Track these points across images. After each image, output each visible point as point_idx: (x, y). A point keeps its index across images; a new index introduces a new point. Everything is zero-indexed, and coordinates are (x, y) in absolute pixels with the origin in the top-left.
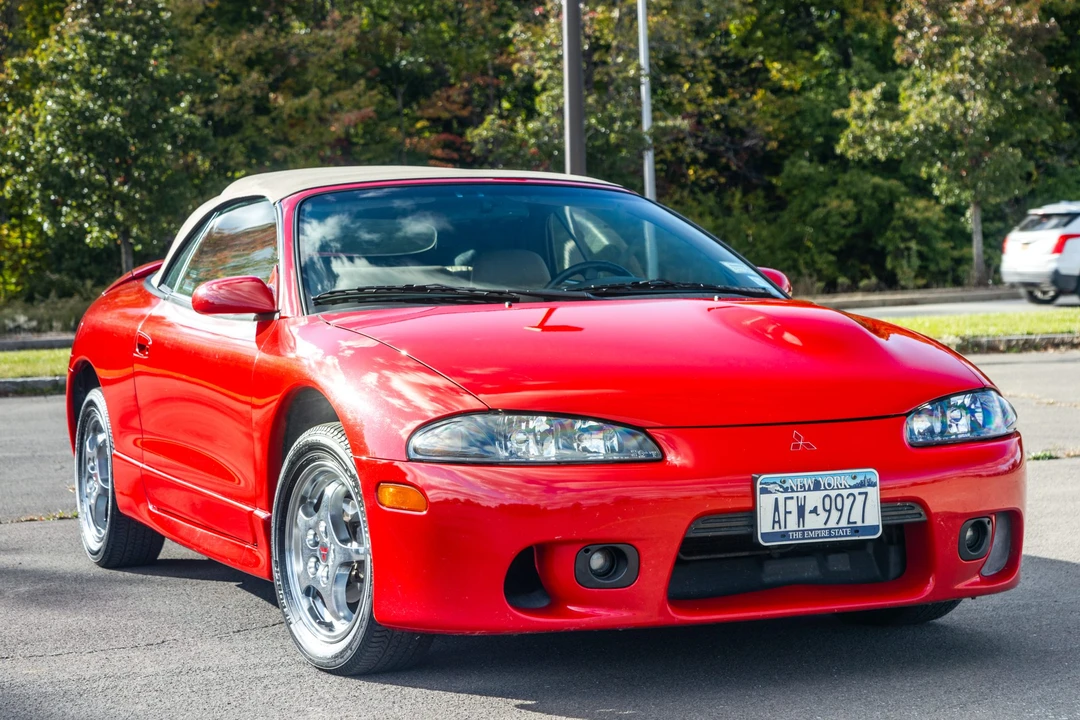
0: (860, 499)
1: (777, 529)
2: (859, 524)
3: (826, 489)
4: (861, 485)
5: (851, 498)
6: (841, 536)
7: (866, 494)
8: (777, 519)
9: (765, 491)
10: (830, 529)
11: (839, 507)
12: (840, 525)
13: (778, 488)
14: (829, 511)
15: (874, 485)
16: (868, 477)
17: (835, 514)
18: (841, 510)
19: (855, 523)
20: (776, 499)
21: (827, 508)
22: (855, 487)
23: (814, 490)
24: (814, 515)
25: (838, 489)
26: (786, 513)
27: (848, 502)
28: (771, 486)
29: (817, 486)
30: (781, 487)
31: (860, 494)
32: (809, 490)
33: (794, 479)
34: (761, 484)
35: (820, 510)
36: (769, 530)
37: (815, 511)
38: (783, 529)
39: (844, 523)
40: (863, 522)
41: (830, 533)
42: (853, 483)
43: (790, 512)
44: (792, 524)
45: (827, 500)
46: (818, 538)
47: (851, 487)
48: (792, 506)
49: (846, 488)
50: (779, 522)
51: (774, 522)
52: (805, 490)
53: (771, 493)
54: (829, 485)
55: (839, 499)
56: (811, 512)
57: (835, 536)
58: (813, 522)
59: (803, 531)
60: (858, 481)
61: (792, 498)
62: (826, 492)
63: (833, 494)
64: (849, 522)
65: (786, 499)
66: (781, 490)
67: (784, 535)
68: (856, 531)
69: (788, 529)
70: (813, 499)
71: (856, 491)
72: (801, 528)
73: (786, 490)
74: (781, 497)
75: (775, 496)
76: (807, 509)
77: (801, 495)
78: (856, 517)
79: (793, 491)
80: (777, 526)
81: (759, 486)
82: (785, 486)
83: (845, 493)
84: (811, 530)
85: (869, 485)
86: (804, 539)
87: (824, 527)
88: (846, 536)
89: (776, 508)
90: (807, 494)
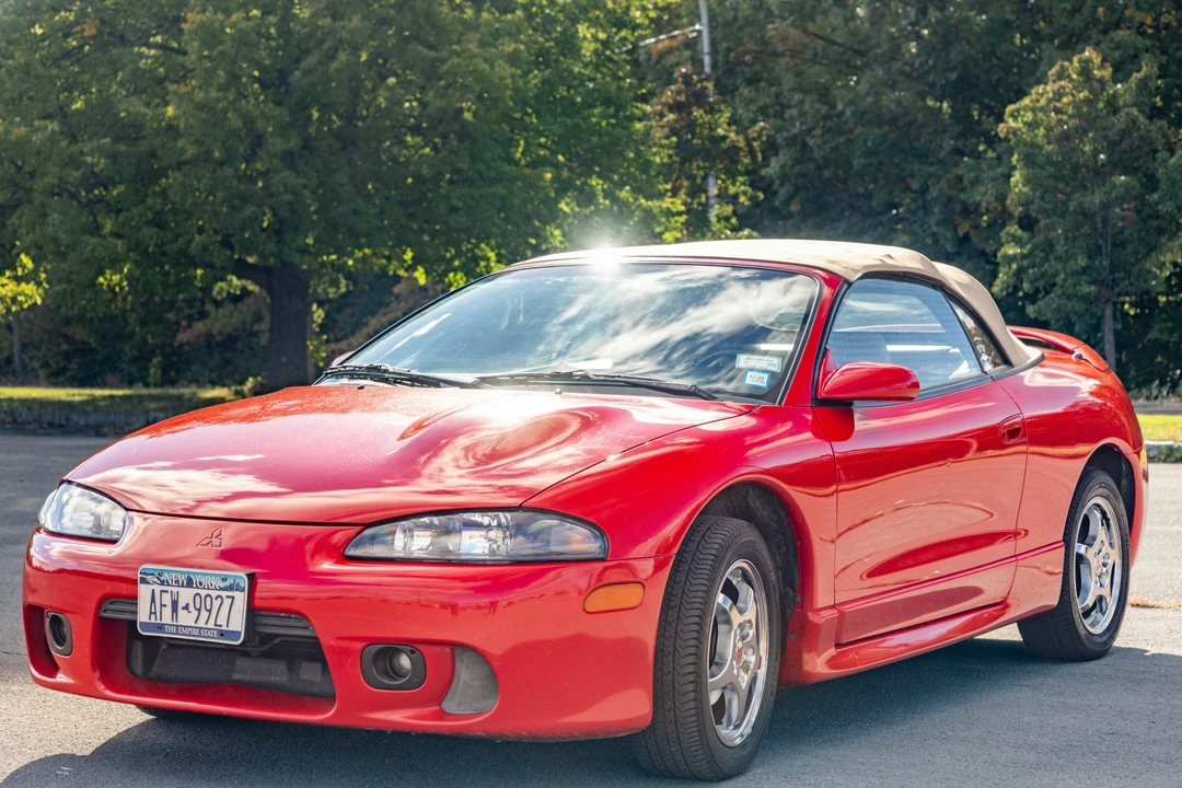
0: (227, 602)
1: (153, 620)
2: (224, 628)
3: (197, 587)
4: (230, 588)
5: (219, 600)
6: (208, 637)
7: (233, 598)
8: (153, 610)
9: (143, 580)
10: (201, 628)
11: (208, 608)
12: (208, 626)
13: (156, 580)
14: (199, 610)
15: (243, 590)
16: (237, 582)
17: (204, 614)
18: (210, 611)
19: (221, 625)
20: (153, 591)
21: (198, 606)
22: (224, 589)
23: (186, 587)
24: (186, 611)
25: (208, 589)
26: (162, 605)
27: (216, 603)
28: (150, 577)
29: (190, 583)
30: (158, 579)
31: (227, 597)
32: (183, 586)
33: (169, 572)
34: (141, 573)
35: (191, 607)
36: (148, 621)
37: (186, 607)
38: (158, 621)
39: (211, 625)
40: (228, 625)
41: (199, 632)
42: (223, 585)
43: (165, 606)
44: (167, 618)
45: (198, 598)
46: (189, 635)
47: (221, 589)
48: (167, 599)
49: (215, 589)
50: (155, 613)
51: (151, 613)
52: (178, 586)
53: (149, 583)
54: (201, 583)
55: (208, 599)
56: (183, 608)
57: (204, 637)
58: (186, 619)
59: (178, 626)
60: (227, 583)
61: (167, 592)
62: (197, 591)
63: (203, 593)
64: (216, 625)
65: (162, 591)
66: (158, 582)
67: (160, 627)
68: (222, 634)
69: (163, 622)
70: (186, 595)
71: (224, 594)
72: (175, 622)
73: (162, 583)
74: (158, 589)
75: (152, 587)
76: (181, 604)
77: (175, 590)
78: (222, 620)
79: (168, 585)
80: (153, 617)
81: (139, 575)
82: (162, 578)
83: (214, 594)
84: (185, 627)
85: (237, 589)
86: (177, 634)
87: (194, 625)
88: (213, 638)
89: (153, 600)
90: (181, 590)
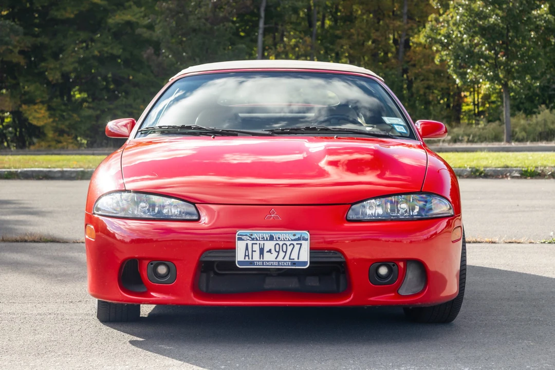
0: (297, 247)
1: (247, 259)
2: (296, 260)
3: (277, 240)
4: (299, 239)
5: (292, 246)
6: (285, 266)
7: (301, 244)
8: (247, 254)
9: (240, 239)
10: (279, 262)
11: (285, 250)
12: (284, 260)
13: (248, 238)
14: (278, 252)
15: (307, 240)
16: (303, 236)
17: (282, 254)
18: (286, 252)
19: (294, 259)
20: (247, 244)
21: (277, 250)
22: (295, 240)
23: (269, 240)
24: (269, 253)
25: (284, 240)
26: (252, 251)
27: (290, 248)
28: (244, 237)
29: (272, 238)
30: (250, 237)
31: (297, 244)
32: (267, 240)
33: (257, 233)
34: (238, 235)
35: (273, 251)
36: (243, 260)
37: (270, 251)
38: (250, 260)
40: (298, 259)
41: (279, 264)
42: (293, 238)
43: (255, 251)
44: (256, 257)
45: (277, 246)
46: (272, 266)
47: (292, 240)
48: (256, 248)
49: (289, 240)
50: (248, 256)
51: (245, 256)
52: (264, 240)
53: (243, 240)
54: (279, 238)
55: (285, 246)
56: (267, 252)
57: (282, 266)
58: (268, 257)
59: (263, 262)
60: (297, 237)
61: (256, 244)
62: (277, 242)
63: (281, 243)
64: (290, 259)
65: (253, 244)
66: (250, 239)
67: (252, 263)
68: (294, 263)
69: (253, 260)
70: (269, 245)
71: (295, 243)
72: (262, 260)
73: (253, 239)
74: (250, 243)
75: (246, 242)
76: (266, 249)
77: (262, 242)
78: (294, 256)
79: (257, 240)
80: (247, 258)
81: (237, 236)
82: (252, 237)
83: (288, 243)
84: (268, 262)
85: (303, 240)
86: (263, 265)
87: (275, 260)
88: (288, 266)
89: (247, 248)
90: (265, 242)
